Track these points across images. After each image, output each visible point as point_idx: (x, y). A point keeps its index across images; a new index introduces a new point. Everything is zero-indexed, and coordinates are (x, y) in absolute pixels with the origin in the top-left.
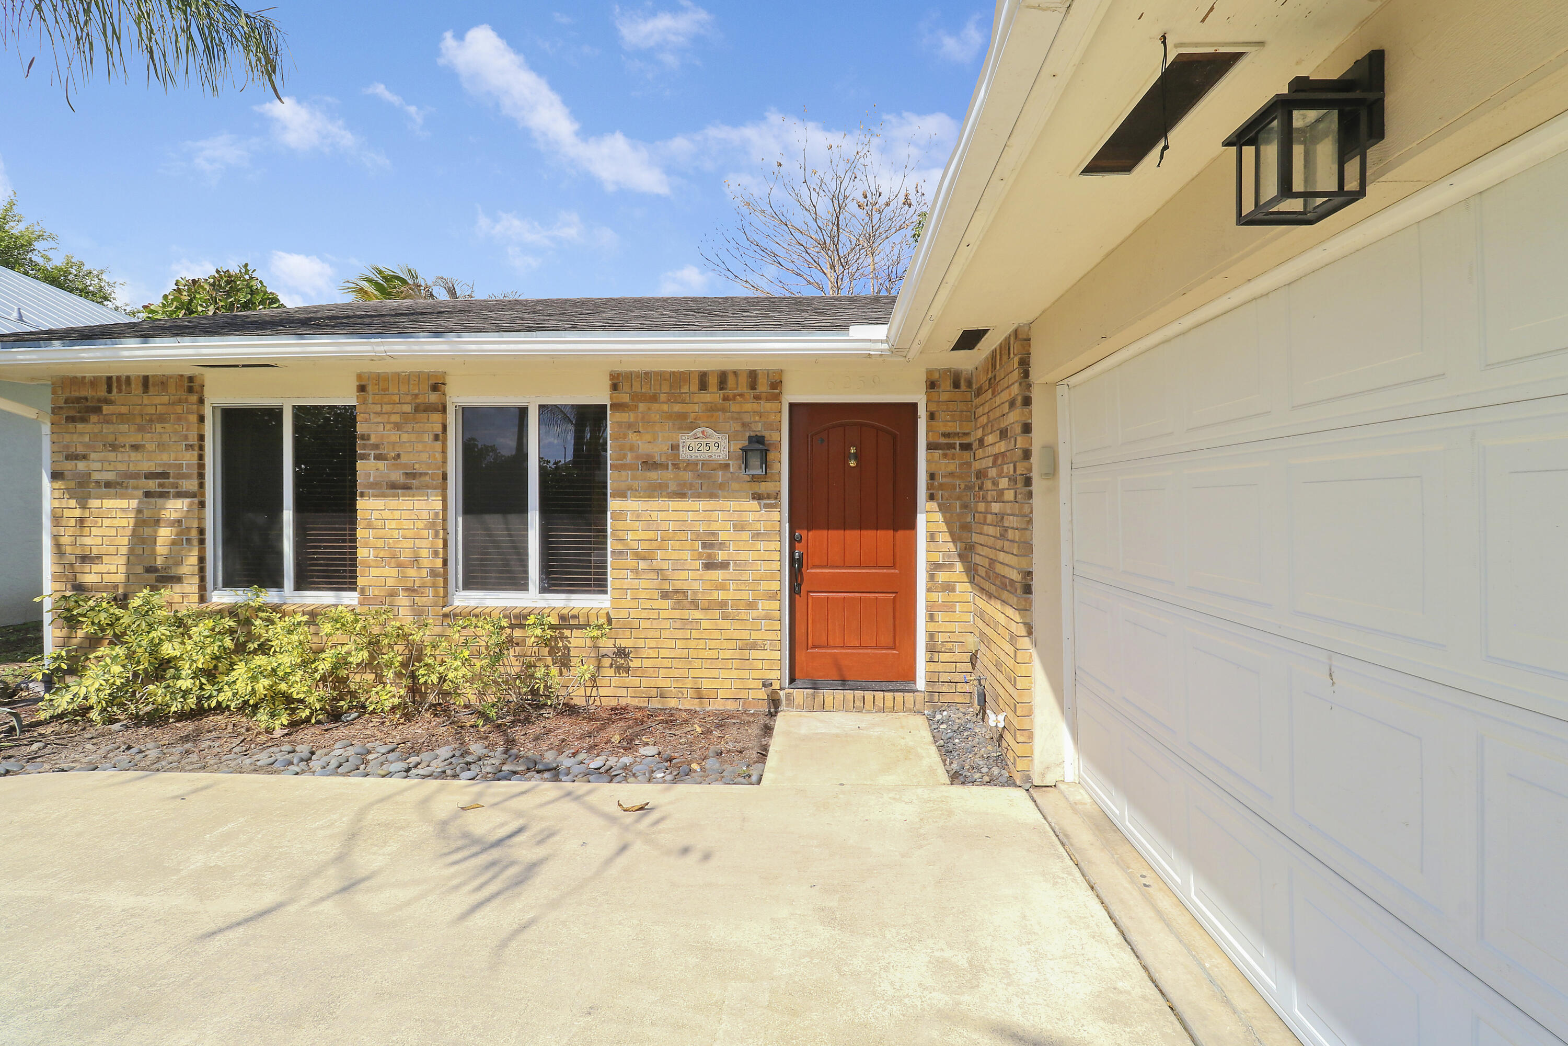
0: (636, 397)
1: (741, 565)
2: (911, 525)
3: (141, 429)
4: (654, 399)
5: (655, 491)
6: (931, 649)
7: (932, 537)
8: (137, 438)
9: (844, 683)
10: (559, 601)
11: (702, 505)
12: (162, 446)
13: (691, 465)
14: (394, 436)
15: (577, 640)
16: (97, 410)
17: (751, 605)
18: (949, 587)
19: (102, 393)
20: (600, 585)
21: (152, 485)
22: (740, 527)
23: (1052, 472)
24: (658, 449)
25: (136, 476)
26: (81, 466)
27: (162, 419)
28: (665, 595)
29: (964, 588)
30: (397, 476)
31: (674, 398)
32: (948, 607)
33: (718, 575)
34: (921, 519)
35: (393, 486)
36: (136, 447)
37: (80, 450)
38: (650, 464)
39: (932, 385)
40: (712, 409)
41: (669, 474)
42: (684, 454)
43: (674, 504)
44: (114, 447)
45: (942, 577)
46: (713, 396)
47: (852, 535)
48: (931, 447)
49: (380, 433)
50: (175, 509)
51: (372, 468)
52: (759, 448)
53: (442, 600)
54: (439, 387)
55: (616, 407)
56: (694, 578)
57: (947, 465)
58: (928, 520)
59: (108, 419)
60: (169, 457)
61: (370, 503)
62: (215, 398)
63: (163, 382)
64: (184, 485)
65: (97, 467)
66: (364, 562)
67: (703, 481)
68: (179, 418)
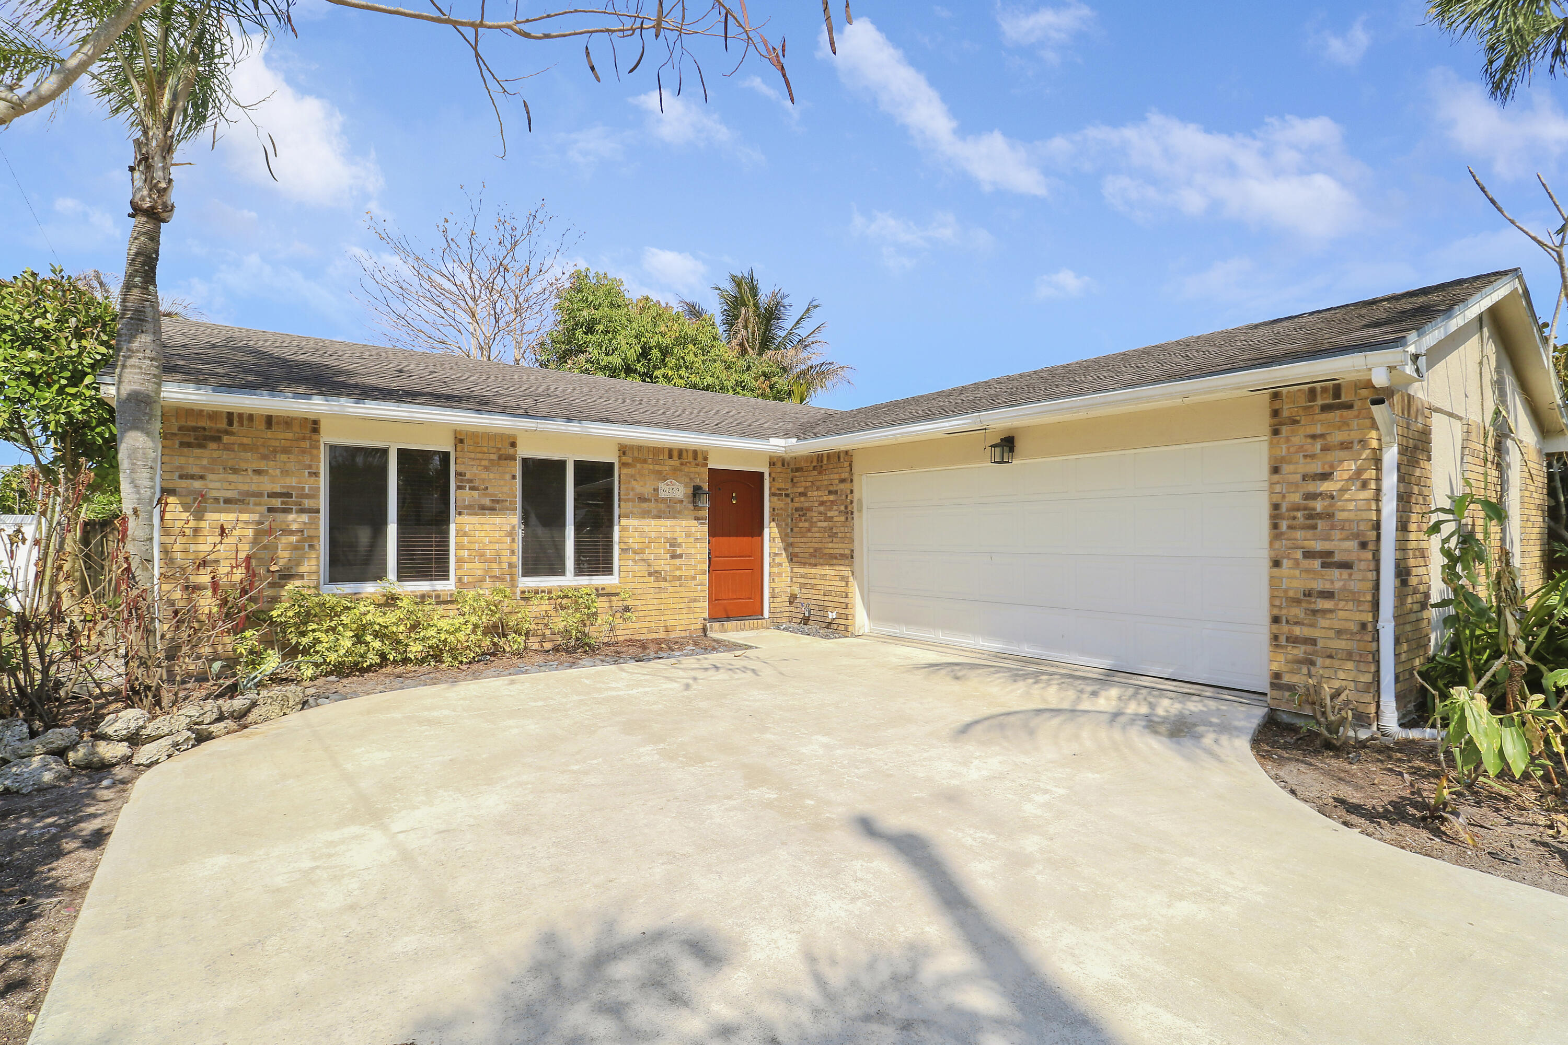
0: (635, 460)
1: (689, 555)
2: (760, 533)
3: (264, 457)
4: (645, 461)
5: (645, 514)
6: (773, 596)
7: (772, 540)
8: (262, 465)
9: (730, 618)
10: (585, 581)
11: (669, 523)
12: (285, 473)
13: (664, 500)
14: (485, 475)
15: (601, 603)
16: (217, 439)
17: (694, 578)
18: (780, 565)
19: (223, 425)
20: (608, 570)
21: (277, 503)
22: (688, 535)
24: (647, 490)
25: (259, 495)
26: (197, 484)
27: (286, 451)
28: (650, 574)
29: (788, 565)
30: (487, 502)
31: (655, 461)
32: (780, 575)
33: (677, 562)
34: (766, 531)
35: (483, 508)
36: (258, 472)
37: (195, 470)
38: (642, 499)
39: (772, 464)
40: (675, 470)
41: (652, 505)
42: (661, 494)
43: (654, 522)
44: (235, 471)
45: (777, 560)
46: (675, 462)
47: (733, 540)
48: (772, 495)
49: (473, 472)
50: (295, 520)
51: (467, 496)
52: (697, 492)
53: (513, 586)
54: (513, 445)
55: (623, 465)
56: (664, 564)
57: (779, 504)
58: (770, 532)
59: (228, 448)
60: (292, 481)
61: (465, 519)
62: (329, 436)
63: (287, 422)
64: (307, 503)
65: (216, 486)
66: (460, 561)
67: (669, 510)
68: (303, 451)
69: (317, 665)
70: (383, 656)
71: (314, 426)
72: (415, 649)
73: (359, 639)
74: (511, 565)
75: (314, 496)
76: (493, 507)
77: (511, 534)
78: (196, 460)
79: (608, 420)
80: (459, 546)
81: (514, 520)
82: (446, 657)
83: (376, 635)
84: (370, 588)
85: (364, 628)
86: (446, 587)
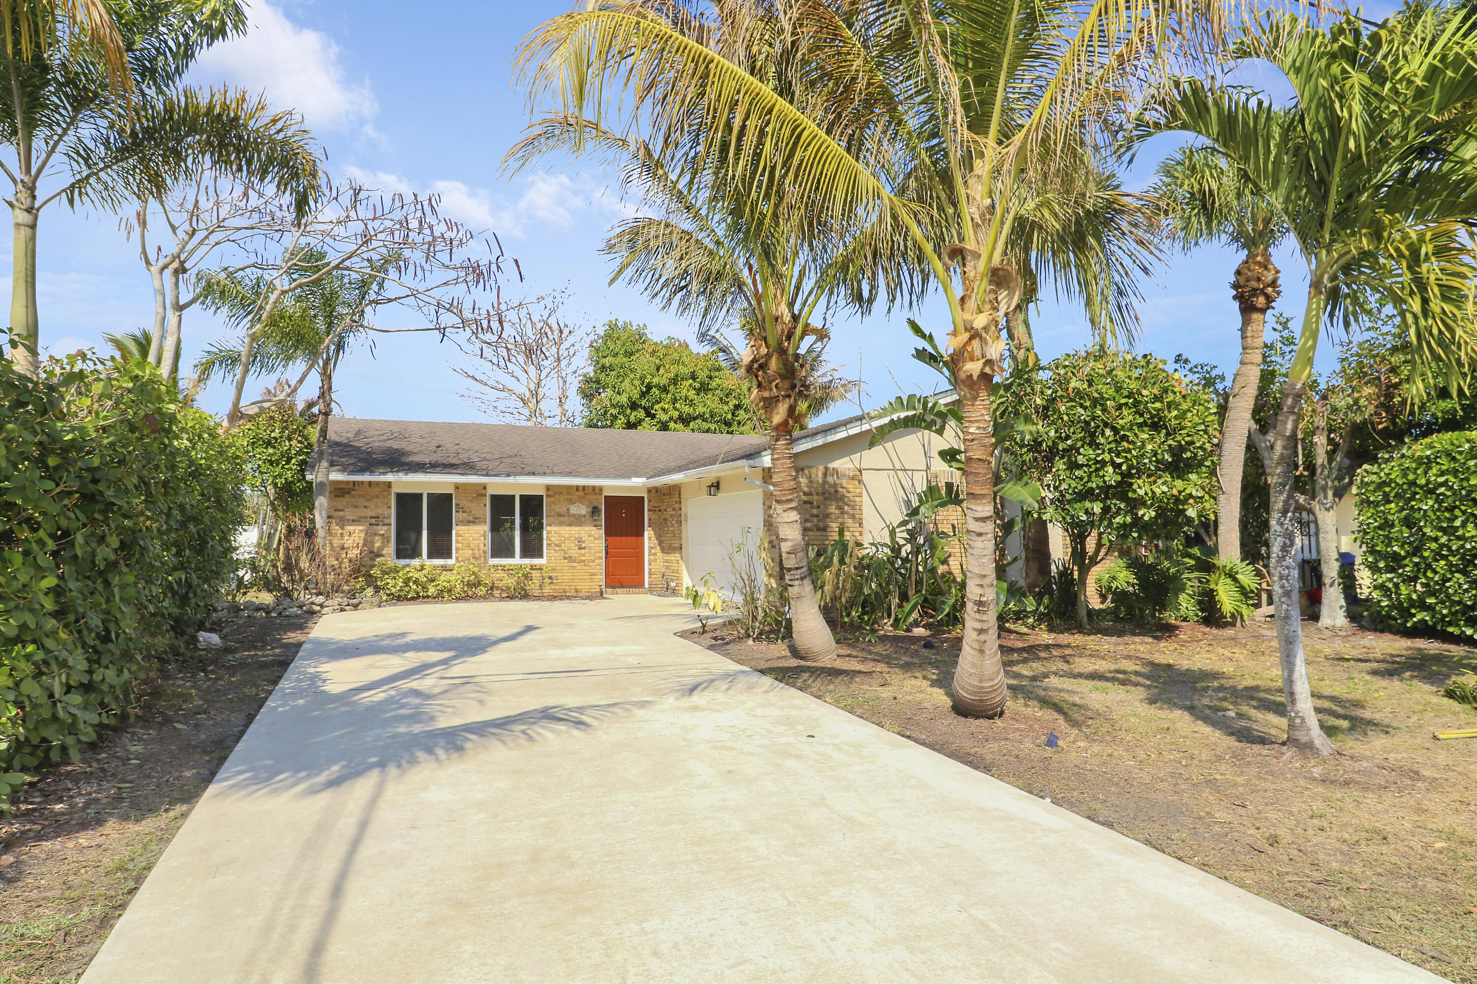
0: (556, 493)
1: (590, 548)
2: (643, 535)
3: (368, 500)
4: (561, 493)
5: (561, 524)
6: (650, 574)
7: (650, 539)
8: (367, 504)
9: (622, 587)
10: (527, 561)
11: (577, 528)
12: (377, 507)
13: (574, 515)
14: (470, 505)
15: (535, 574)
16: (349, 493)
17: (593, 561)
18: (655, 554)
19: (351, 486)
20: (541, 556)
21: (373, 521)
22: (590, 536)
23: (686, 520)
24: (563, 510)
25: (366, 517)
26: (341, 513)
27: (377, 497)
28: (565, 558)
29: (660, 554)
30: (471, 519)
31: (568, 493)
32: (655, 561)
33: (583, 551)
34: (646, 533)
35: (469, 522)
36: (365, 507)
37: (340, 507)
38: (560, 515)
39: (649, 491)
40: (580, 497)
41: (566, 519)
42: (572, 512)
43: (567, 528)
44: (356, 507)
45: (653, 551)
46: (581, 493)
47: (624, 539)
48: (649, 510)
49: (464, 503)
50: (382, 530)
51: (462, 516)
52: (595, 511)
53: (486, 562)
54: (485, 488)
55: (548, 496)
56: (574, 552)
57: (654, 516)
58: (648, 533)
59: (353, 497)
60: (380, 511)
61: (460, 527)
62: (395, 490)
63: (378, 484)
64: (386, 521)
65: (349, 514)
66: (457, 549)
67: (577, 521)
68: (384, 497)
69: (388, 595)
70: (417, 593)
71: (389, 485)
72: (432, 590)
73: (406, 582)
74: (485, 552)
75: (389, 517)
76: (474, 521)
77: (484, 536)
78: (341, 502)
79: (534, 474)
80: (457, 542)
81: (486, 528)
82: (446, 594)
83: (415, 582)
84: (416, 562)
85: (409, 579)
86: (450, 562)
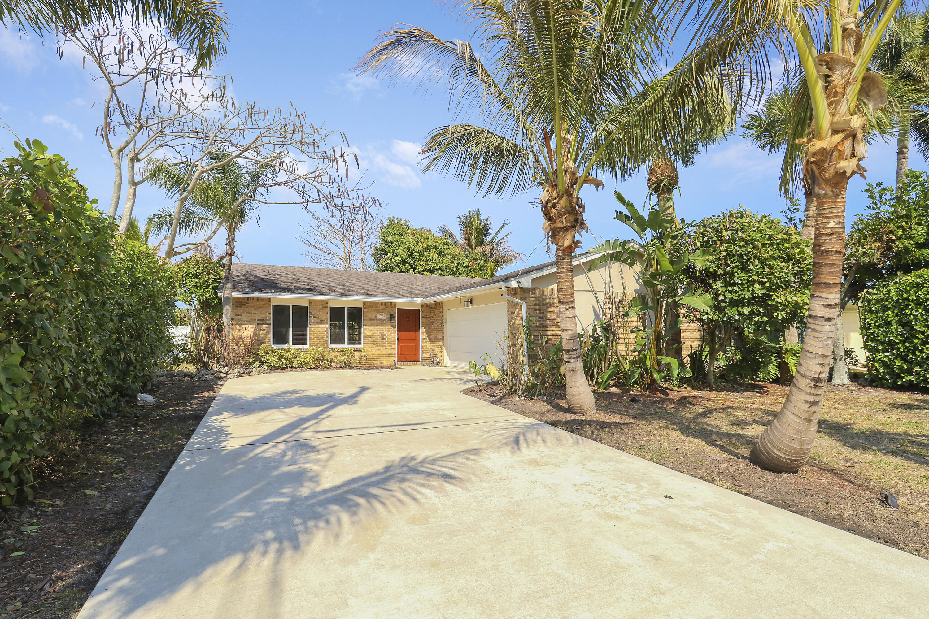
0: (369, 306)
1: (389, 339)
2: (419, 331)
3: (256, 309)
4: (372, 307)
5: (372, 324)
6: (423, 354)
7: (423, 333)
8: (256, 312)
9: (406, 361)
10: (351, 346)
11: (381, 327)
12: (262, 313)
13: (379, 320)
14: (318, 313)
15: (357, 354)
16: (244, 304)
17: (390, 346)
18: (425, 342)
20: (360, 343)
21: (259, 322)
22: (388, 331)
23: (447, 322)
24: (373, 316)
25: (255, 320)
26: (239, 317)
27: (262, 307)
28: (374, 344)
29: (428, 342)
30: (319, 321)
31: (376, 307)
32: (426, 346)
33: (384, 340)
35: (318, 323)
36: (254, 313)
37: (239, 313)
38: (371, 319)
39: (423, 306)
40: (383, 309)
41: (375, 321)
42: (378, 318)
43: (376, 327)
44: (249, 313)
45: (424, 340)
46: (383, 307)
47: (408, 333)
48: (422, 317)
49: (315, 312)
50: (264, 327)
51: (313, 319)
52: (392, 317)
53: (327, 346)
54: (327, 303)
55: (364, 308)
56: (380, 341)
57: (425, 321)
58: (422, 330)
59: (247, 307)
60: (264, 316)
61: (312, 326)
62: (273, 303)
63: (262, 299)
64: (267, 322)
65: (245, 317)
66: (310, 339)
67: (381, 323)
68: (266, 307)
69: (269, 366)
70: (286, 365)
71: (269, 300)
72: (295, 363)
73: (280, 359)
74: (327, 341)
75: (269, 320)
76: (321, 323)
77: (327, 331)
78: (239, 311)
79: (357, 295)
80: (310, 335)
81: (328, 326)
82: (304, 366)
83: (285, 359)
84: (285, 346)
85: (281, 357)
86: (306, 347)
